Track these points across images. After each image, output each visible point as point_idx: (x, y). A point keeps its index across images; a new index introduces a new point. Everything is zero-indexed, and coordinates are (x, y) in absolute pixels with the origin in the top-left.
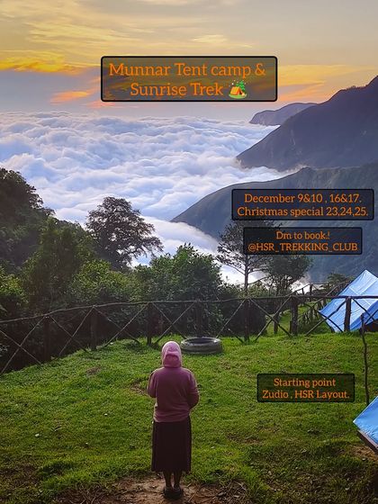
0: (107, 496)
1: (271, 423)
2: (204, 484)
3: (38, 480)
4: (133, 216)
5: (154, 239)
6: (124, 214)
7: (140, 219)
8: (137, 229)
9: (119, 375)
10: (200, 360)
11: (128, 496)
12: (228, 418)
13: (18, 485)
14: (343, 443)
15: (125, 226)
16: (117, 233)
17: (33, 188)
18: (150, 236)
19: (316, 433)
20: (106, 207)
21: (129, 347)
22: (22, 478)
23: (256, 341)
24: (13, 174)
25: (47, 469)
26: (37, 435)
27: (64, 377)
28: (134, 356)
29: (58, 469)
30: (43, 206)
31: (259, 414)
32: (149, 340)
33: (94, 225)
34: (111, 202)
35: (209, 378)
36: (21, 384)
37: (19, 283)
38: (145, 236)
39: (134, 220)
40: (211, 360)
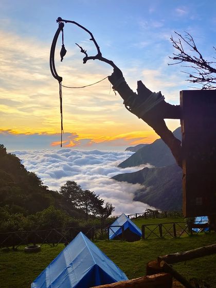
4: (77, 188)
6: (74, 187)
7: (81, 189)
8: (79, 193)
15: (74, 192)
17: (40, 178)
20: (67, 185)
23: (57, 246)
24: (32, 173)
30: (43, 185)
33: (62, 192)
34: (69, 183)
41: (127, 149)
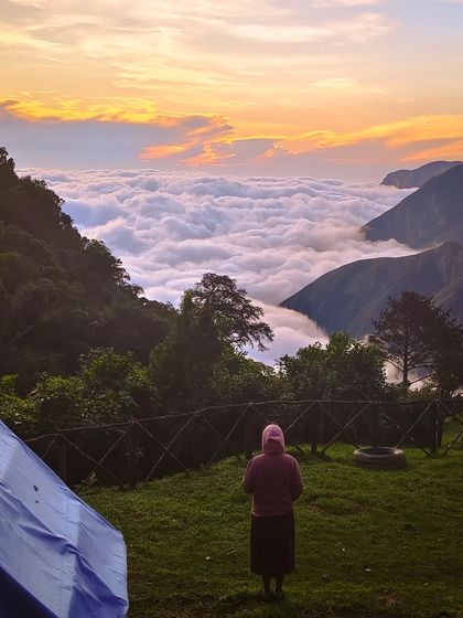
4: (237, 297)
5: (262, 325)
6: (226, 294)
7: (246, 301)
8: (241, 312)
10: (384, 475)
12: (435, 548)
15: (228, 309)
17: (119, 261)
18: (258, 321)
20: (205, 285)
23: (445, 455)
24: (97, 244)
26: (208, 558)
27: (222, 490)
30: (129, 282)
32: (314, 449)
34: (211, 280)
35: (400, 498)
36: (170, 495)
37: (148, 374)
38: (251, 321)
39: (239, 302)
40: (396, 475)
41: (388, 181)
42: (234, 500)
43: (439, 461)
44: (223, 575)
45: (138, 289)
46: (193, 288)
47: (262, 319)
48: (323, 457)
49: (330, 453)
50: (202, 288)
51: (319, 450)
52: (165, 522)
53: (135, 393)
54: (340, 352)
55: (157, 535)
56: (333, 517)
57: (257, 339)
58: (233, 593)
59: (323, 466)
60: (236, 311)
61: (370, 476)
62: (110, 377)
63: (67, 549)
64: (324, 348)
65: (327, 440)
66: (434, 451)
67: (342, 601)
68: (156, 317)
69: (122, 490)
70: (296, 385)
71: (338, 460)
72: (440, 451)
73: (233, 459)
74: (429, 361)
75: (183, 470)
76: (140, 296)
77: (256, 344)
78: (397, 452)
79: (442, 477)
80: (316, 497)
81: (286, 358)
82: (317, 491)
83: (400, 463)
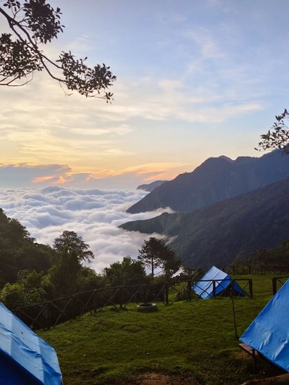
0: (130, 382)
1: (193, 344)
2: (173, 374)
3: (93, 376)
4: (78, 240)
5: (89, 252)
6: (74, 239)
8: (80, 247)
9: (113, 324)
10: (149, 314)
11: (139, 381)
13: (84, 379)
14: (229, 351)
15: (74, 245)
16: (70, 249)
17: (25, 228)
18: (87, 250)
19: (216, 347)
21: (112, 309)
22: (84, 376)
23: (172, 304)
24: (14, 220)
25: (96, 371)
27: (86, 327)
28: (116, 315)
29: (102, 370)
31: (186, 339)
32: (121, 306)
33: (57, 245)
34: (66, 233)
35: (157, 323)
36: (65, 331)
38: (84, 250)
39: (79, 242)
40: (155, 314)
42: (92, 331)
43: (170, 307)
44: (91, 362)
45: (33, 239)
46: (59, 237)
47: (89, 249)
48: (125, 309)
49: (128, 307)
50: (63, 237)
51: (123, 306)
52: (65, 342)
53: (45, 288)
54: (127, 264)
55: (63, 348)
56: (132, 334)
57: (87, 258)
58: (97, 368)
59: (125, 313)
60: (77, 246)
61: (144, 316)
62: (35, 282)
63: (38, 356)
64: (121, 263)
65: (125, 302)
66: (167, 303)
67: (139, 366)
68: (43, 251)
69: (44, 330)
70: (111, 280)
71: (131, 310)
72: (170, 303)
73: (89, 313)
74: (162, 265)
75: (68, 320)
76: (34, 242)
77: (87, 260)
78: (154, 305)
79: (171, 313)
80: (124, 326)
81: (106, 269)
82: (125, 324)
83: (155, 309)
